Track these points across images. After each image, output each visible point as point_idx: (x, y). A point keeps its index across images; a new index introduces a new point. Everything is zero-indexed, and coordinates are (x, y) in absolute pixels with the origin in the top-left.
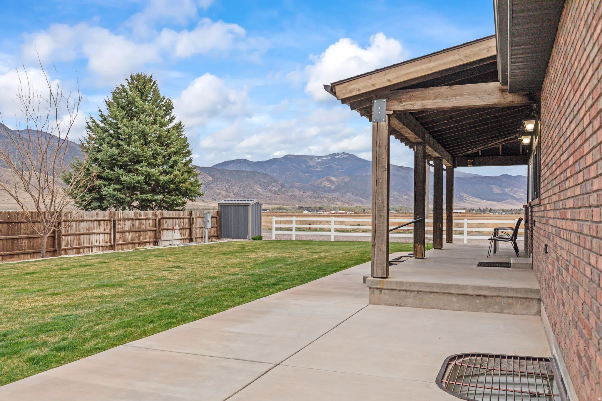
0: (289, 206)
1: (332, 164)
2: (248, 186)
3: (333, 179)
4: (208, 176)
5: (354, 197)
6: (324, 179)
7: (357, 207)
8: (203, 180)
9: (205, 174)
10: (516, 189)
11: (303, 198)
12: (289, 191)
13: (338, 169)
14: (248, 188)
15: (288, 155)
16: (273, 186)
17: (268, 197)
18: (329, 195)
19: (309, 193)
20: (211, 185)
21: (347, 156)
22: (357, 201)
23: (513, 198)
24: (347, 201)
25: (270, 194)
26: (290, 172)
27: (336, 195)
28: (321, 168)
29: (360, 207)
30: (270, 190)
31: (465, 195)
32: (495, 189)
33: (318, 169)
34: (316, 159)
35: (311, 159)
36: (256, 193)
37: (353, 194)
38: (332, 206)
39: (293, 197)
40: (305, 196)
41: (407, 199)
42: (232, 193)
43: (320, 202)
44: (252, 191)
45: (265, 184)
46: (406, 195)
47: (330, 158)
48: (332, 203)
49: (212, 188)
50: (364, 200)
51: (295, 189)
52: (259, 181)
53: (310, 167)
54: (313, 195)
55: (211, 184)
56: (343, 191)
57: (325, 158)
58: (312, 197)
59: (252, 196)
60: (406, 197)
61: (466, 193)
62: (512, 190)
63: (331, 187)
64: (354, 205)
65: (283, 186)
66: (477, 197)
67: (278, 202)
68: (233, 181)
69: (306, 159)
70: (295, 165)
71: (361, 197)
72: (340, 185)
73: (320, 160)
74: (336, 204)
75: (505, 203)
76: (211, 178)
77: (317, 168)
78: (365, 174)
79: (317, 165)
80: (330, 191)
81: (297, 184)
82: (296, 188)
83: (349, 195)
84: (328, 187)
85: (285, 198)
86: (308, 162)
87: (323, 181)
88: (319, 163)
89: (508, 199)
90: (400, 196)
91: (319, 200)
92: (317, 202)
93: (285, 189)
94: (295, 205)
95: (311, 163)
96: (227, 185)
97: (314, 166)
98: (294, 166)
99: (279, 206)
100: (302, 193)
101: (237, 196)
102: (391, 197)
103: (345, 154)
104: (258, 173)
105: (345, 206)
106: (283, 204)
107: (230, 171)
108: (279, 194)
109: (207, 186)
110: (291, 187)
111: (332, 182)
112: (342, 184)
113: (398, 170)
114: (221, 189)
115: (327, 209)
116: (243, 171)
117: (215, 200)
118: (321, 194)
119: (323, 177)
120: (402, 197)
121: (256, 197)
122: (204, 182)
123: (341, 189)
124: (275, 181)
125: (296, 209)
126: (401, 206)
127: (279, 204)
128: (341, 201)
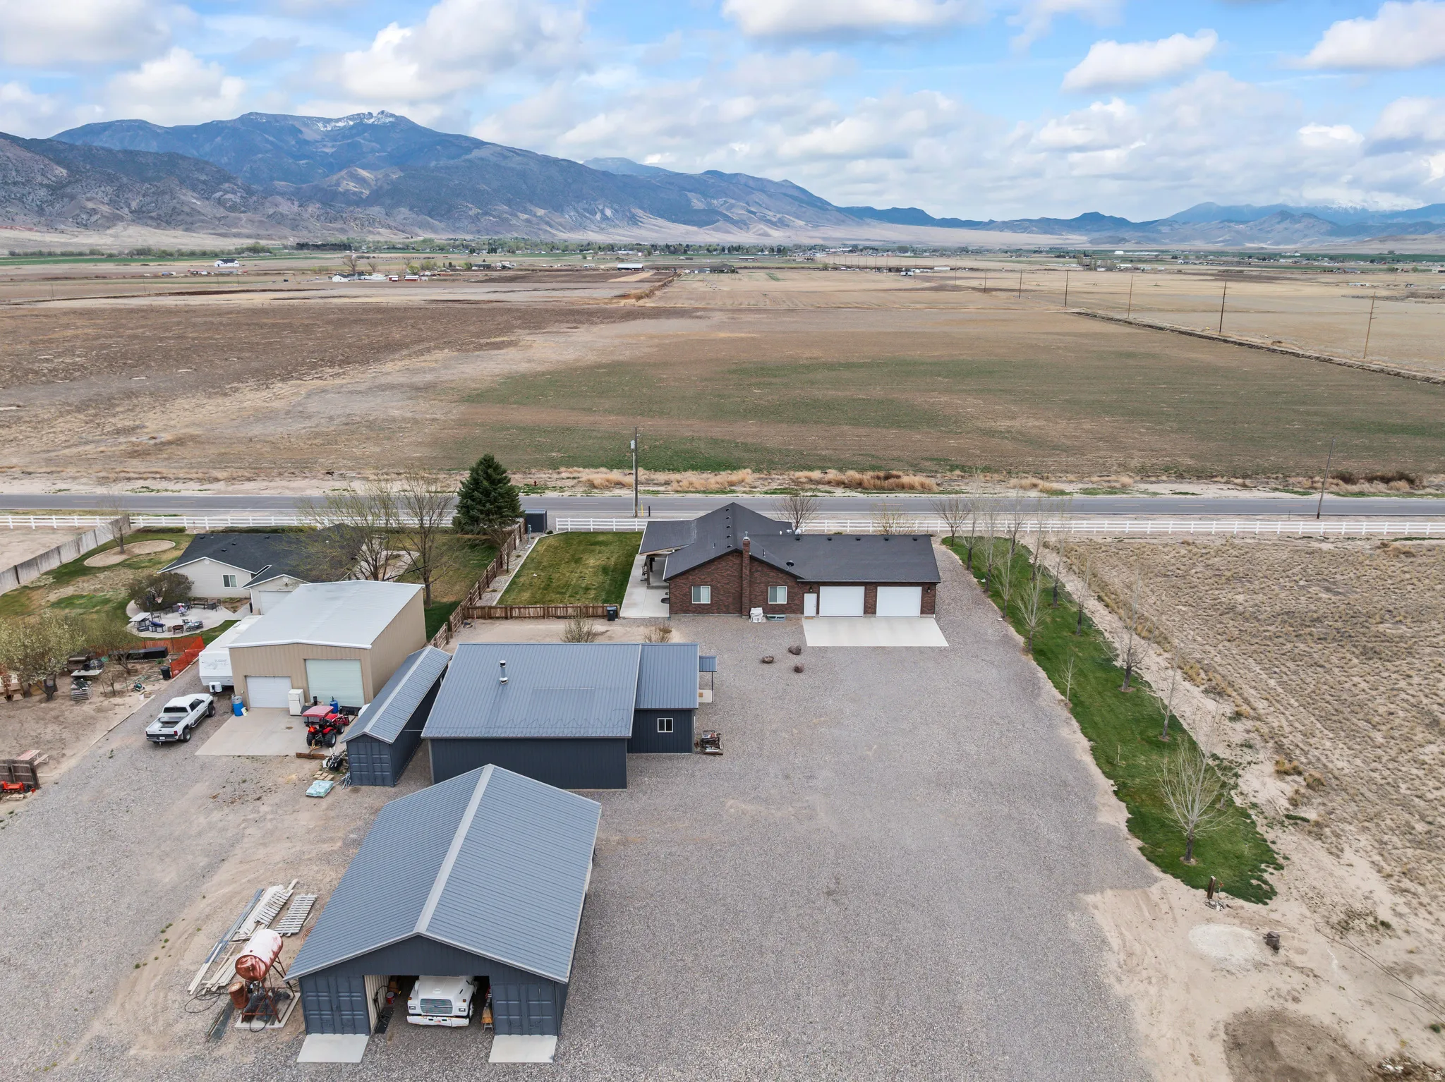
0: (272, 239)
1: (358, 139)
2: (163, 193)
3: (364, 173)
4: (55, 167)
5: (414, 216)
6: (343, 173)
7: (424, 241)
8: (42, 175)
9: (47, 161)
10: (733, 201)
11: (303, 220)
12: (267, 204)
13: (373, 151)
14: (167, 197)
15: (251, 114)
16: (226, 192)
17: (219, 219)
18: (359, 212)
19: (312, 208)
20: (69, 190)
21: (391, 119)
22: (424, 226)
23: (728, 219)
24: (401, 227)
25: (221, 212)
26: (260, 156)
27: (376, 211)
28: (333, 146)
29: (431, 240)
30: (220, 202)
31: (639, 212)
32: (695, 201)
33: (327, 150)
34: (320, 125)
35: (306, 125)
36: (186, 209)
37: (411, 209)
38: (370, 238)
39: (278, 219)
40: (306, 216)
41: (528, 221)
42: (126, 210)
43: (343, 231)
44: (178, 206)
45: (204, 187)
46: (525, 211)
47: (351, 123)
48: (371, 232)
49: (72, 198)
50: (437, 223)
51: (279, 199)
52: (188, 177)
53: (306, 142)
54: (322, 211)
55: (65, 186)
56: (389, 202)
57: (341, 124)
58: (323, 218)
59: (180, 218)
60: (526, 216)
61: (642, 208)
62: (725, 202)
63: (362, 193)
64: (417, 235)
65: (250, 192)
66: (662, 217)
67: (244, 231)
68: (125, 180)
69: (298, 125)
70: (271, 138)
71: (430, 216)
72: (381, 187)
73: (329, 129)
74: (380, 233)
75: (714, 229)
76: (64, 172)
77: (325, 146)
78: (433, 164)
79: (323, 140)
80: (359, 201)
81: (280, 184)
82: (282, 194)
83: (404, 212)
84: (354, 193)
85: (261, 222)
86: (301, 132)
87: (342, 178)
88: (327, 134)
89: (718, 221)
90: (511, 215)
91: (338, 225)
92: (333, 229)
93: (255, 198)
94: (286, 238)
95: (308, 134)
96: (109, 189)
97: (317, 142)
98: (267, 141)
99: (250, 242)
100: (295, 208)
101: (140, 216)
102: (494, 217)
103: (386, 116)
104: (184, 158)
105: (398, 239)
106: (258, 236)
107: (109, 151)
108: (244, 212)
109: (57, 190)
110: (269, 192)
111: (362, 181)
112: (386, 187)
113: (505, 157)
114: (97, 199)
115: (361, 247)
116: (146, 154)
117: (86, 226)
118: (342, 212)
119: (340, 170)
120: (517, 216)
121: (189, 219)
122: (46, 182)
123: (388, 197)
124: (228, 179)
125: (292, 248)
126: (516, 235)
127: (249, 237)
128: (390, 227)
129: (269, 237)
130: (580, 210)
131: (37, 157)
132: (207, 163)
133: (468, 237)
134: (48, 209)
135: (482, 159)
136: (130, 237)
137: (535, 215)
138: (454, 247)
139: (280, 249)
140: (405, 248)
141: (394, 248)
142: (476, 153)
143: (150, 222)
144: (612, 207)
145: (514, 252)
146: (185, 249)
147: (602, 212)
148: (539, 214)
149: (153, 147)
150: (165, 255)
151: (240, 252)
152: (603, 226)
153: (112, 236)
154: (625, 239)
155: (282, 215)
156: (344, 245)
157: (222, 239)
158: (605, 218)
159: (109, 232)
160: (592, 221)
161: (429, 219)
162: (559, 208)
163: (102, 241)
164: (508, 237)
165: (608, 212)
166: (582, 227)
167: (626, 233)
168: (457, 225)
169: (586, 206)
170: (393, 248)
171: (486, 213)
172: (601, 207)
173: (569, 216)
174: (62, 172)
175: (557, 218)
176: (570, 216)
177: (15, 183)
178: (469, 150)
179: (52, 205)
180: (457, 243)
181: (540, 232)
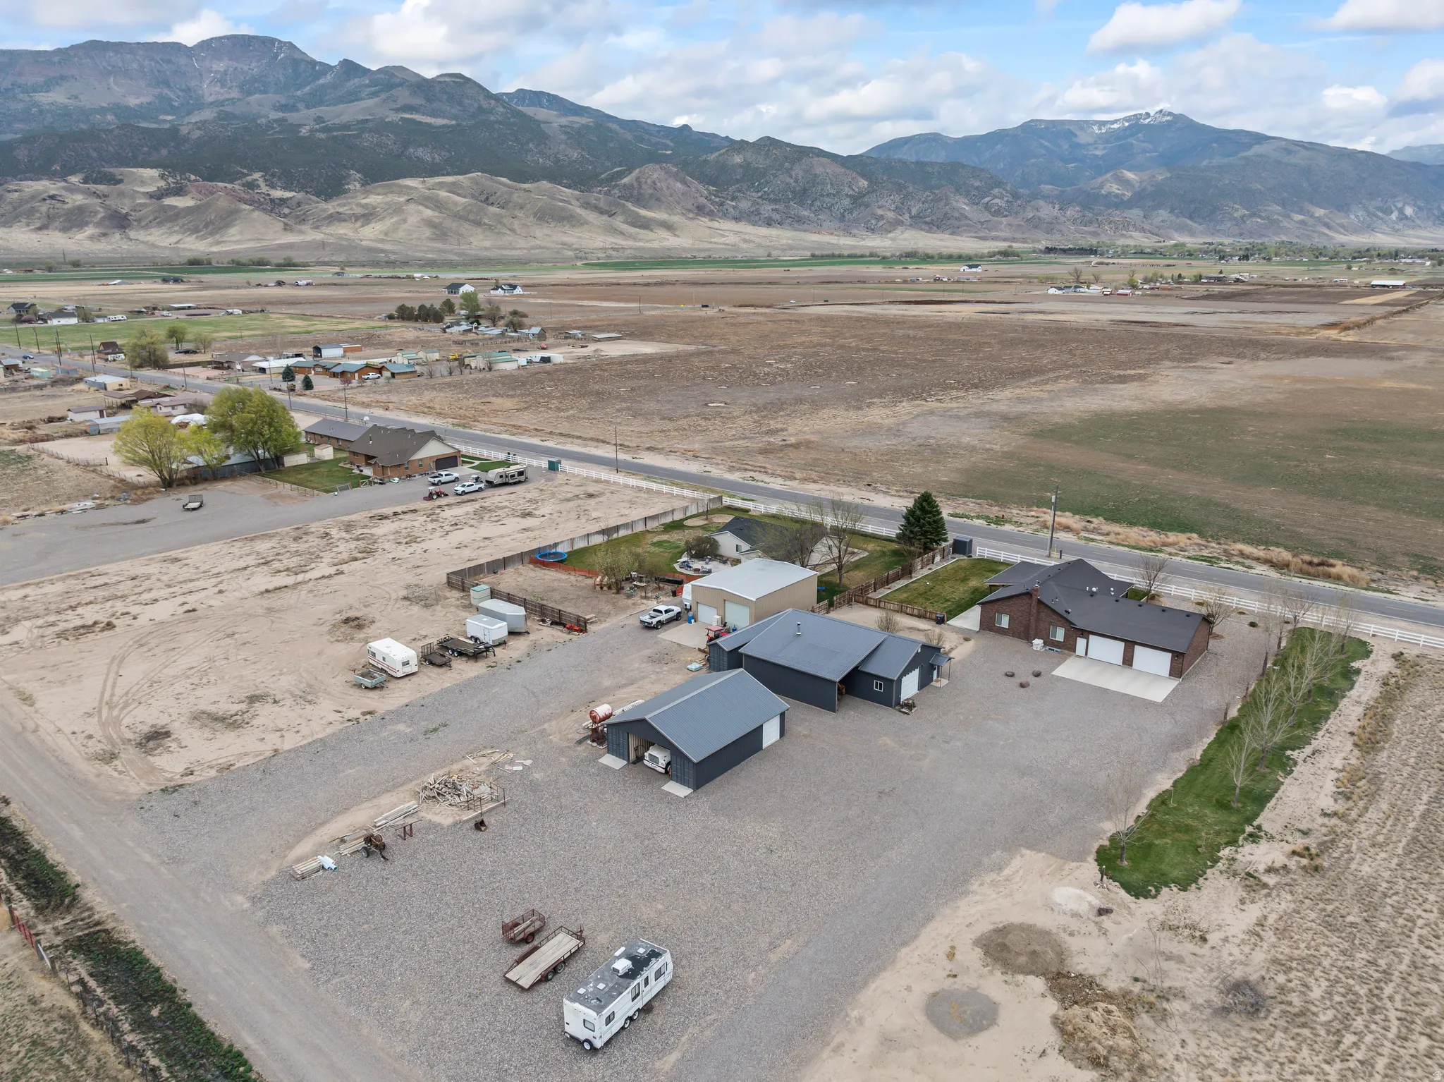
0: (1027, 242)
1: (1132, 140)
2: (940, 200)
3: (1130, 175)
4: (860, 179)
5: (1173, 218)
6: (1108, 175)
7: (1176, 245)
8: (849, 187)
9: (854, 175)
11: (1059, 224)
12: (1029, 208)
13: (1144, 151)
14: (942, 203)
15: (1032, 121)
16: (995, 197)
17: (982, 223)
18: (1117, 215)
19: (1072, 212)
20: (866, 199)
21: (1168, 118)
22: (1181, 229)
24: (1156, 230)
25: (986, 216)
26: (1033, 161)
27: (1135, 214)
28: (1105, 148)
29: (1183, 245)
30: (987, 207)
33: (1097, 153)
34: (1095, 128)
35: (1082, 129)
36: (956, 214)
37: (1171, 211)
38: (1121, 242)
39: (1035, 223)
40: (1063, 219)
41: (1302, 222)
42: (907, 216)
43: (1095, 234)
44: (950, 212)
45: (976, 193)
46: (1301, 212)
47: (1127, 124)
48: (1123, 236)
49: (867, 206)
50: (1196, 225)
51: (1041, 203)
52: (965, 183)
53: (1079, 145)
54: (1081, 214)
55: (864, 196)
56: (1149, 204)
57: (1116, 126)
58: (1079, 221)
59: (948, 222)
60: (1301, 217)
63: (1124, 195)
64: (1170, 239)
65: (1016, 196)
67: (1001, 234)
68: (911, 189)
69: (1072, 128)
70: (1046, 143)
71: (1191, 218)
72: (1144, 190)
73: (1104, 131)
74: (1131, 237)
76: (866, 183)
77: (1096, 148)
78: (1205, 163)
79: (1096, 142)
80: (1119, 204)
81: (1046, 188)
82: (1045, 197)
83: (1163, 214)
84: (1117, 196)
85: (1019, 226)
86: (1076, 136)
87: (1107, 180)
88: (1100, 136)
90: (1283, 216)
91: (1091, 228)
92: (1086, 232)
93: (1019, 202)
94: (1039, 241)
95: (1083, 138)
96: (897, 198)
97: (1089, 145)
98: (1042, 146)
99: (1003, 245)
100: (1055, 212)
101: (918, 221)
102: (1263, 218)
103: (1164, 115)
104: (964, 166)
105: (1148, 242)
106: (1014, 240)
107: (904, 163)
108: (1006, 216)
109: (858, 200)
110: (1035, 196)
111: (1126, 183)
112: (1150, 188)
113: (1289, 152)
114: (885, 207)
115: (1108, 251)
116: (932, 164)
117: (873, 230)
118: (1100, 214)
119: (1107, 171)
120: (1289, 217)
121: (957, 223)
122: (851, 192)
123: (1147, 199)
124: (999, 184)
125: (1041, 251)
126: (1285, 238)
127: (1005, 240)
128: (1143, 230)
129: (1024, 241)
130: (1371, 209)
131: (848, 172)
132: (982, 170)
133: (1227, 241)
134: (847, 216)
135: (1261, 156)
136: (905, 240)
137: (1312, 216)
138: (1206, 252)
139: (1029, 252)
140: (1155, 253)
141: (1142, 252)
142: (1257, 149)
143: (923, 227)
144: (1415, 205)
145: (1269, 259)
146: (945, 251)
147: (1401, 211)
148: (1317, 215)
149: (940, 157)
150: (928, 258)
151: (992, 255)
152: (1397, 227)
153: (892, 239)
154: (1425, 242)
155: (1039, 218)
156: (1091, 250)
157: (982, 242)
158: (1403, 217)
159: (890, 235)
160: (1385, 222)
161: (1189, 222)
162: (1343, 207)
163: (882, 244)
164: (1272, 240)
165: (1409, 211)
166: (1370, 228)
167: (1429, 235)
168: (1218, 228)
169: (1380, 204)
170: (1140, 253)
171: (1254, 215)
172: (1399, 205)
173: (1357, 215)
174: (864, 183)
175: (1340, 219)
176: (1357, 217)
177: (828, 195)
178: (1250, 146)
179: (851, 213)
180: (1212, 247)
181: (1315, 235)
